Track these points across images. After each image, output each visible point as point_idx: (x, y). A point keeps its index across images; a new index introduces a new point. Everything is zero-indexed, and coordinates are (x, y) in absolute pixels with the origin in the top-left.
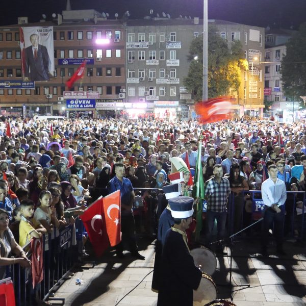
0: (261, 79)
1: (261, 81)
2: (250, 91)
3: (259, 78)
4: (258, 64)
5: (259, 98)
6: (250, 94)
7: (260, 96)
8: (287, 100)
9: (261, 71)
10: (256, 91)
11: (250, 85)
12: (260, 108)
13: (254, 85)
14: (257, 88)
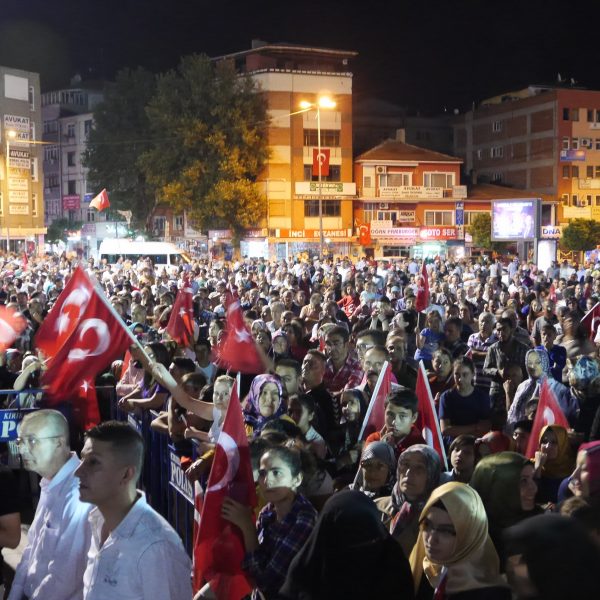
0: (36, 175)
1: (36, 180)
2: (11, 200)
3: (32, 173)
4: (28, 146)
5: (34, 214)
6: (11, 207)
7: (36, 211)
8: (107, 219)
9: (36, 160)
10: (26, 201)
11: (11, 187)
12: (37, 236)
13: (19, 188)
14: (26, 194)
